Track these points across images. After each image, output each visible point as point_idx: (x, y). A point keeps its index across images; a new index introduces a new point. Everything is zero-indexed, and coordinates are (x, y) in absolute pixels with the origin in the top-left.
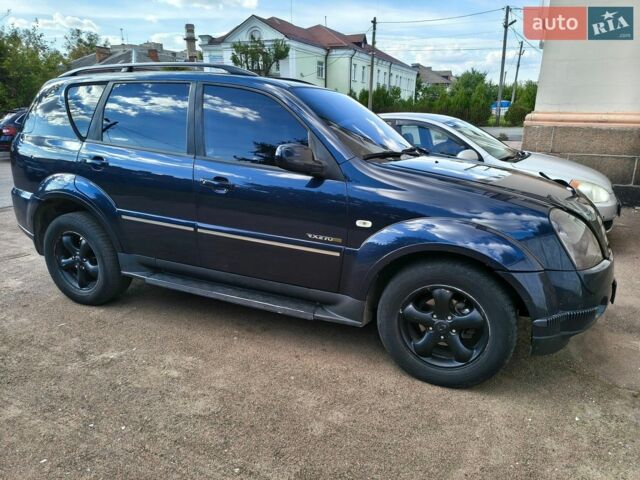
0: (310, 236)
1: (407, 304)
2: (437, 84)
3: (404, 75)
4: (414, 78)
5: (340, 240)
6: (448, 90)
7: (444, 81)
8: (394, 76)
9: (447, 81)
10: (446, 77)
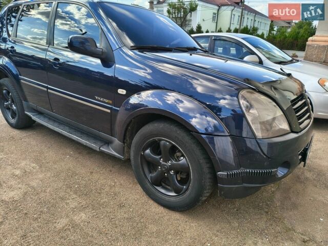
0: (97, 98)
1: (146, 149)
2: (283, 27)
3: (263, 21)
4: (269, 23)
5: (111, 102)
6: (289, 30)
7: (287, 25)
8: (257, 22)
9: (289, 25)
10: (289, 23)
